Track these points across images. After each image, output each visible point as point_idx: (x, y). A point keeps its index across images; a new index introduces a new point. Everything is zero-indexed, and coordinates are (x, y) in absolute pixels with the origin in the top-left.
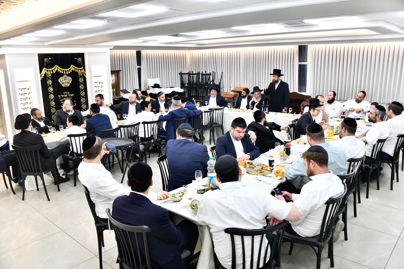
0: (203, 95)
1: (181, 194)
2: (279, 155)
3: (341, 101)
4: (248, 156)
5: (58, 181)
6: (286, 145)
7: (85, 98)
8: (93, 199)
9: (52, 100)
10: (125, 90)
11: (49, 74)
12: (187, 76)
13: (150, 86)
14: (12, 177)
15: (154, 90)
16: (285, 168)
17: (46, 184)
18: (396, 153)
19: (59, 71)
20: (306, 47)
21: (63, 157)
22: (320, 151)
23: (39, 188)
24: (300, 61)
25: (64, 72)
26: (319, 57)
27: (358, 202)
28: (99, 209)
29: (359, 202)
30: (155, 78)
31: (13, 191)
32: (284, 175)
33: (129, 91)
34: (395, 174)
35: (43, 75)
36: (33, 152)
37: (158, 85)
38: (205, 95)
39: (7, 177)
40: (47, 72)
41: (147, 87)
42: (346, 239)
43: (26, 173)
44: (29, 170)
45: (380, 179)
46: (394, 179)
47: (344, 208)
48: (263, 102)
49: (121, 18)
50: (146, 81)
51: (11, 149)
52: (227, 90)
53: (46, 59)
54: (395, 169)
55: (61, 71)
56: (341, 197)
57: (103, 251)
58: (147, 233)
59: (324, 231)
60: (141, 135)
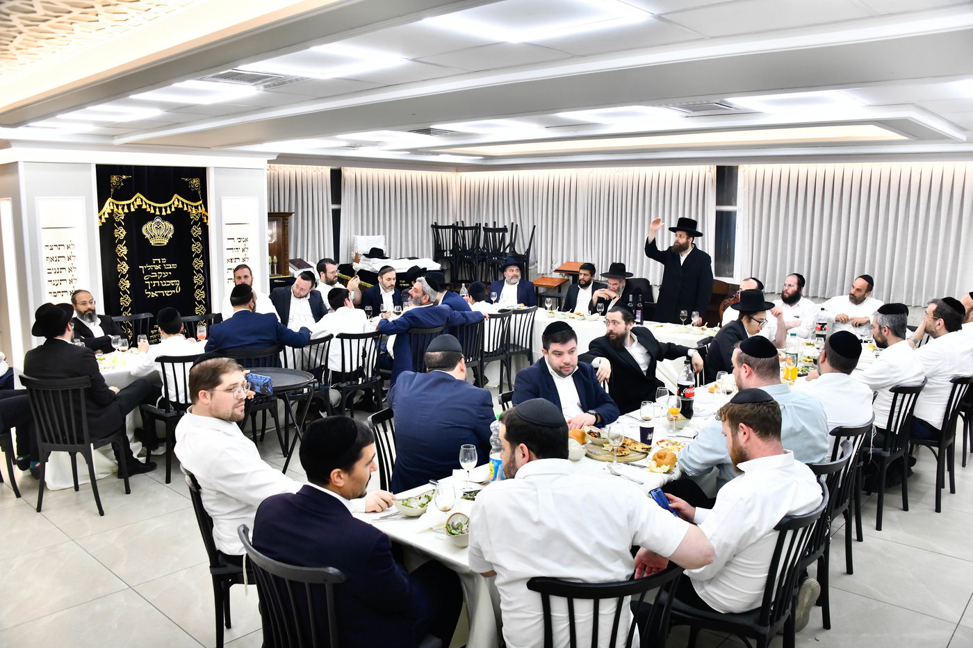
0: (486, 279)
1: (424, 500)
2: (666, 418)
3: (817, 299)
4: (590, 418)
5: (127, 469)
6: (682, 394)
7: (203, 275)
8: (207, 505)
9: (123, 276)
10: (301, 260)
11: (121, 214)
12: (449, 232)
13: (361, 253)
14: (16, 456)
15: (371, 263)
16: (679, 447)
17: (97, 477)
18: (949, 423)
19: (144, 207)
20: (735, 170)
21: (142, 412)
22: (761, 402)
23: (79, 483)
24: (718, 203)
25: (155, 211)
26: (765, 193)
27: (856, 538)
28: (221, 532)
29: (860, 539)
30: (373, 234)
31: (14, 490)
32: (677, 464)
33: (310, 263)
34: (947, 474)
35: (107, 216)
36: (70, 392)
37: (381, 251)
38: (491, 279)
39: (4, 453)
40: (116, 210)
41: (354, 255)
42: (827, 625)
43: (49, 444)
44: (57, 437)
45: (909, 486)
46: (943, 487)
47: (822, 548)
48: (631, 296)
49: (297, 80)
50: (352, 240)
51: (18, 386)
52: (546, 268)
53: (114, 179)
54: (946, 461)
55: (150, 207)
56: (815, 513)
57: (226, 640)
58: (336, 587)
59: (773, 599)
60: (334, 365)
